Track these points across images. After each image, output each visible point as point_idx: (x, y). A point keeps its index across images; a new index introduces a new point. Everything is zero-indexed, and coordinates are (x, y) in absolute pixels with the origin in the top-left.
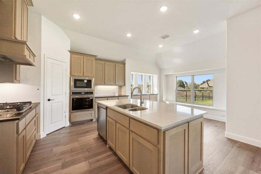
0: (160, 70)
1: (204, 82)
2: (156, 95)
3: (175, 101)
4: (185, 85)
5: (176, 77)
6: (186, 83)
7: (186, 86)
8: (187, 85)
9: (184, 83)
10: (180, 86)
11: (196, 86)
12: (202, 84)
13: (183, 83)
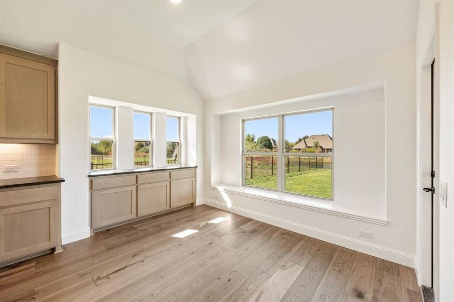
0: (204, 103)
1: (300, 140)
2: (193, 171)
3: (241, 184)
4: (273, 144)
5: (243, 121)
6: (274, 141)
7: (273, 146)
8: (275, 145)
9: (272, 141)
10: (265, 146)
11: (288, 147)
12: (297, 143)
13: (269, 140)
